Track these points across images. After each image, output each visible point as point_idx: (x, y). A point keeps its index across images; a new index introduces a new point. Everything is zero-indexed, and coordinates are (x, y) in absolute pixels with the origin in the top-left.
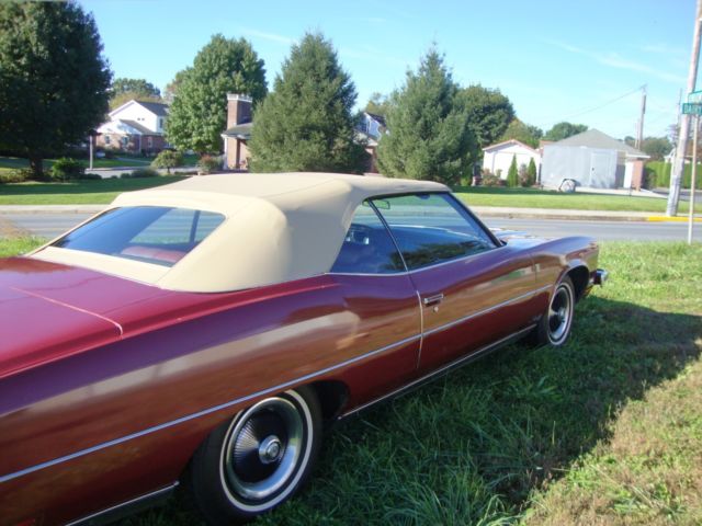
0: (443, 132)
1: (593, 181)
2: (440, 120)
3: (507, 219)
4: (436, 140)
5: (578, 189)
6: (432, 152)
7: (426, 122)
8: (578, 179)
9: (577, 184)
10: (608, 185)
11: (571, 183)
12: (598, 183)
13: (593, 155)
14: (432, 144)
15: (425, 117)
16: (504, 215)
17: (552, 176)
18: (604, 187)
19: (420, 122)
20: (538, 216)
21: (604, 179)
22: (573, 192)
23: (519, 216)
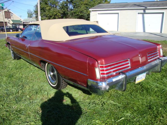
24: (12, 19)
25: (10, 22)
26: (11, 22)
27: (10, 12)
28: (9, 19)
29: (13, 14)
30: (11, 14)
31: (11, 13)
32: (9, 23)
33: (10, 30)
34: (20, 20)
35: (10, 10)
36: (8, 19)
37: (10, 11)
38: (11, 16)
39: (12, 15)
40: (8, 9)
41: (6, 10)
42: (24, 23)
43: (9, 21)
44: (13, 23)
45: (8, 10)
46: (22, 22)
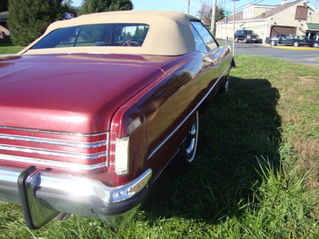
24: (309, 21)
25: (302, 27)
26: (305, 28)
27: (308, 7)
28: (303, 22)
29: (313, 11)
30: (309, 11)
32: (300, 29)
33: (295, 42)
35: (308, 2)
36: (299, 21)
37: (308, 5)
38: (308, 15)
39: (310, 13)
40: (305, 1)
41: (301, 4)
43: (302, 25)
44: (307, 29)
45: (305, 4)
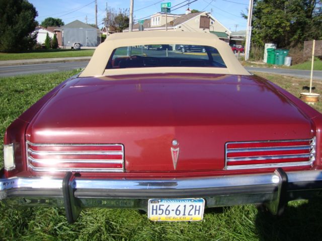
0: (21, 22)
1: (88, 43)
2: (17, 15)
3: (63, 63)
4: (17, 26)
5: (82, 48)
6: (15, 32)
7: (8, 16)
8: (81, 43)
9: (81, 45)
10: (94, 45)
11: (78, 45)
12: (90, 44)
13: (86, 32)
14: (14, 28)
15: (7, 13)
16: (61, 61)
17: (69, 42)
18: (93, 46)
19: (5, 16)
20: (76, 60)
21: (93, 42)
22: (79, 49)
23: (68, 61)
24: (212, 30)
27: (210, 17)
28: (207, 30)
29: (214, 21)
30: (211, 21)
31: (210, 19)
33: (202, 49)
34: (226, 31)
35: (210, 13)
36: (204, 29)
37: (210, 15)
38: (211, 24)
39: (212, 23)
40: (207, 12)
41: (203, 14)
42: (232, 39)
45: (207, 14)
46: (228, 35)
